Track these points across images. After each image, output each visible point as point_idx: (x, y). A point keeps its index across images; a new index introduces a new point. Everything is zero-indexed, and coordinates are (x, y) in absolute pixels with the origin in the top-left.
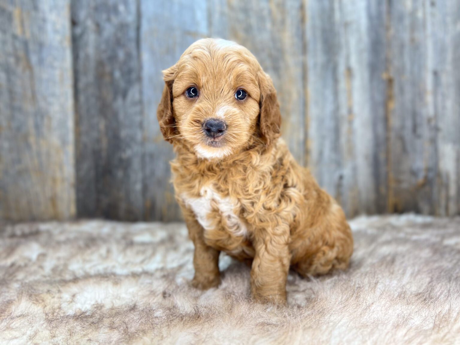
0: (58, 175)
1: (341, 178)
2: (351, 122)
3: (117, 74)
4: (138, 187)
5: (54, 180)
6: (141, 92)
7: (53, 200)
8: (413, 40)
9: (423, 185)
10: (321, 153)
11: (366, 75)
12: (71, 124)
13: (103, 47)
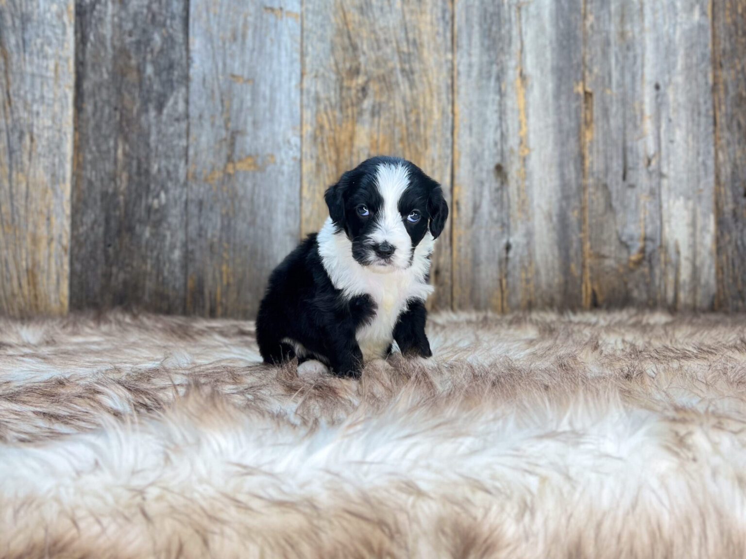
0: (43, 231)
1: (508, 247)
2: (524, 160)
3: (149, 70)
4: (177, 254)
5: (35, 241)
6: (187, 102)
7: (32, 274)
8: (623, 35)
9: (638, 263)
10: (476, 208)
11: (550, 86)
12: (68, 148)
13: (129, 26)
